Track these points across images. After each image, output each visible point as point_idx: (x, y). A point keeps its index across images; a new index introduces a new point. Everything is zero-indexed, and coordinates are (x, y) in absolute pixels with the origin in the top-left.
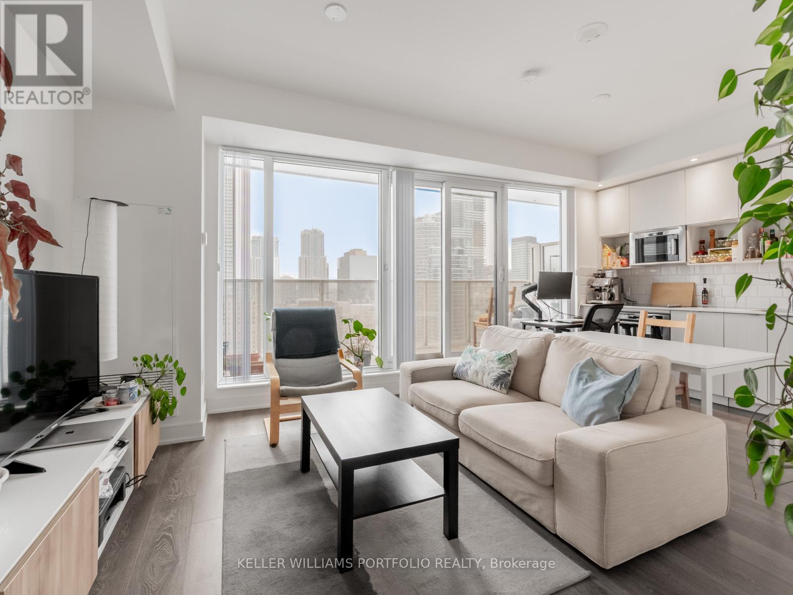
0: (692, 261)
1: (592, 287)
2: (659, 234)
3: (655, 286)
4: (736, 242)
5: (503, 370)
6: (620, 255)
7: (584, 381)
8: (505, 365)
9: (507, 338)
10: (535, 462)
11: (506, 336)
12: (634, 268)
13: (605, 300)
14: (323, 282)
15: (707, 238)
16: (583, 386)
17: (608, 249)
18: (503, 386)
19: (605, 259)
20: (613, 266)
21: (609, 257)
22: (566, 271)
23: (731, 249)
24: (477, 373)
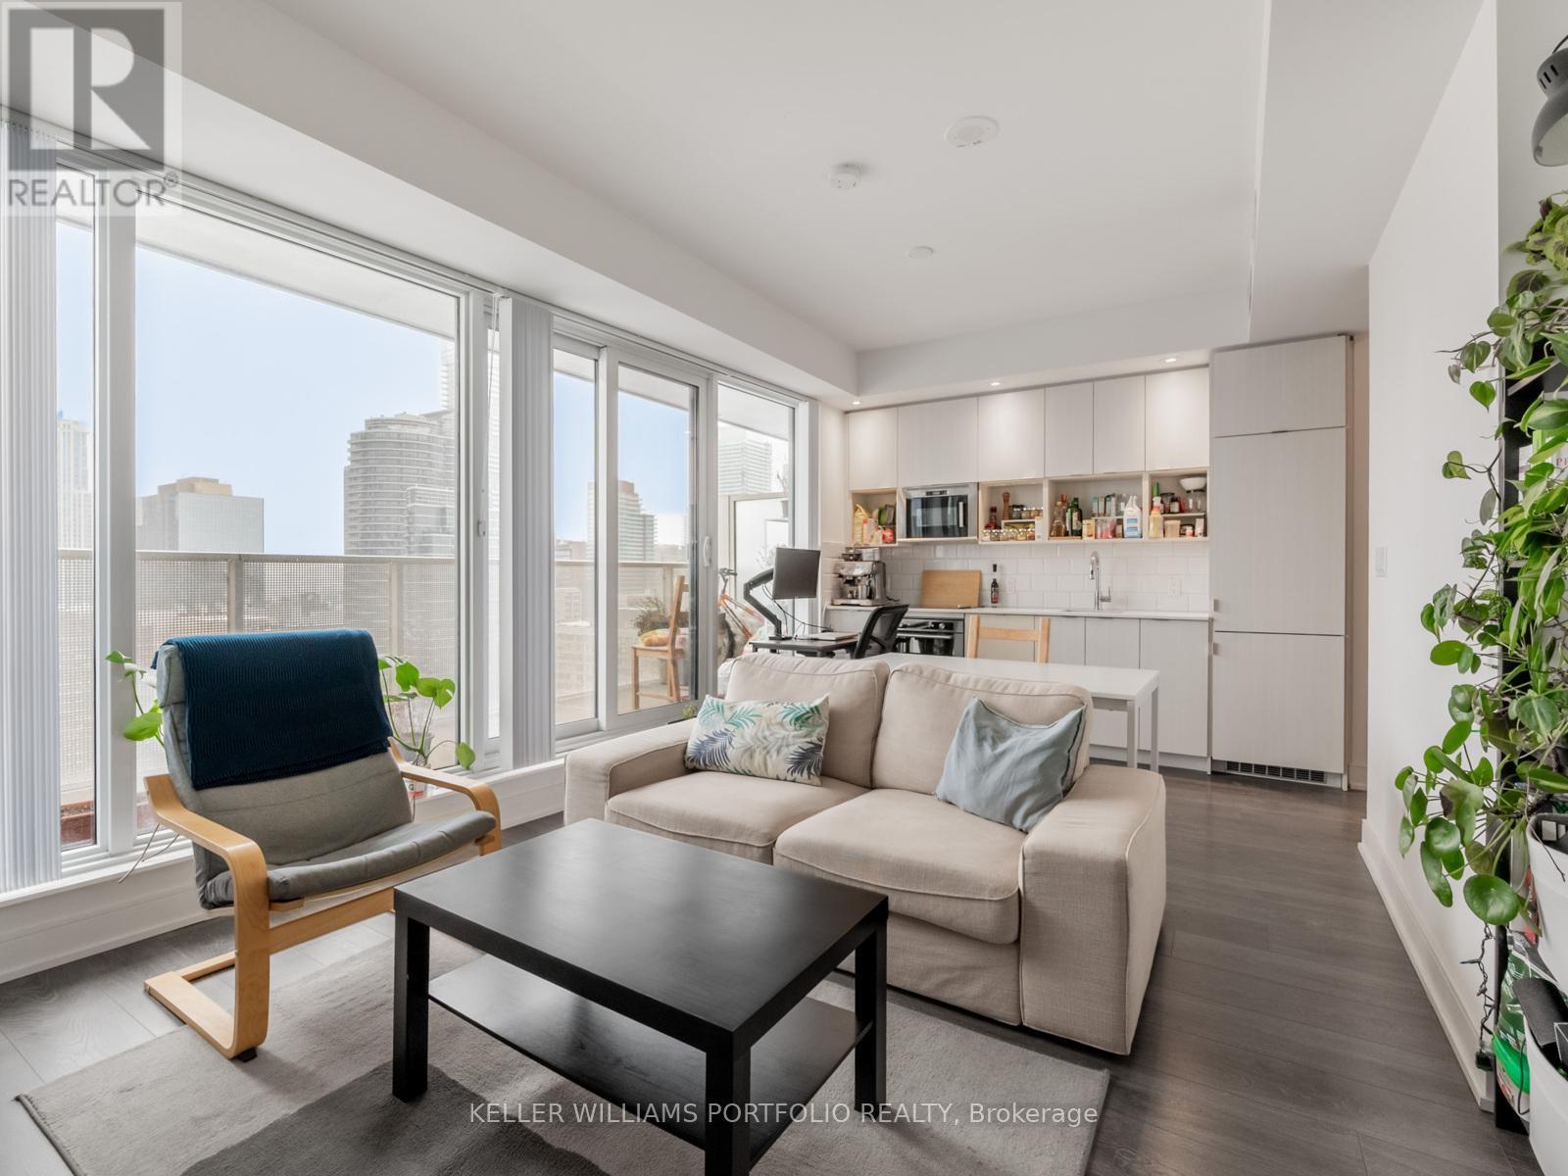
0: (984, 538)
1: (841, 576)
2: (928, 493)
3: (928, 575)
4: (1039, 512)
5: (808, 740)
6: (880, 524)
7: (990, 741)
8: (810, 729)
9: (792, 677)
10: (987, 905)
11: (789, 673)
12: (903, 545)
13: (862, 598)
14: (241, 559)
15: (1000, 505)
16: (993, 750)
17: (862, 514)
18: (812, 771)
19: (859, 528)
20: (870, 541)
21: (865, 526)
22: (807, 548)
23: (1033, 523)
24: (750, 752)
